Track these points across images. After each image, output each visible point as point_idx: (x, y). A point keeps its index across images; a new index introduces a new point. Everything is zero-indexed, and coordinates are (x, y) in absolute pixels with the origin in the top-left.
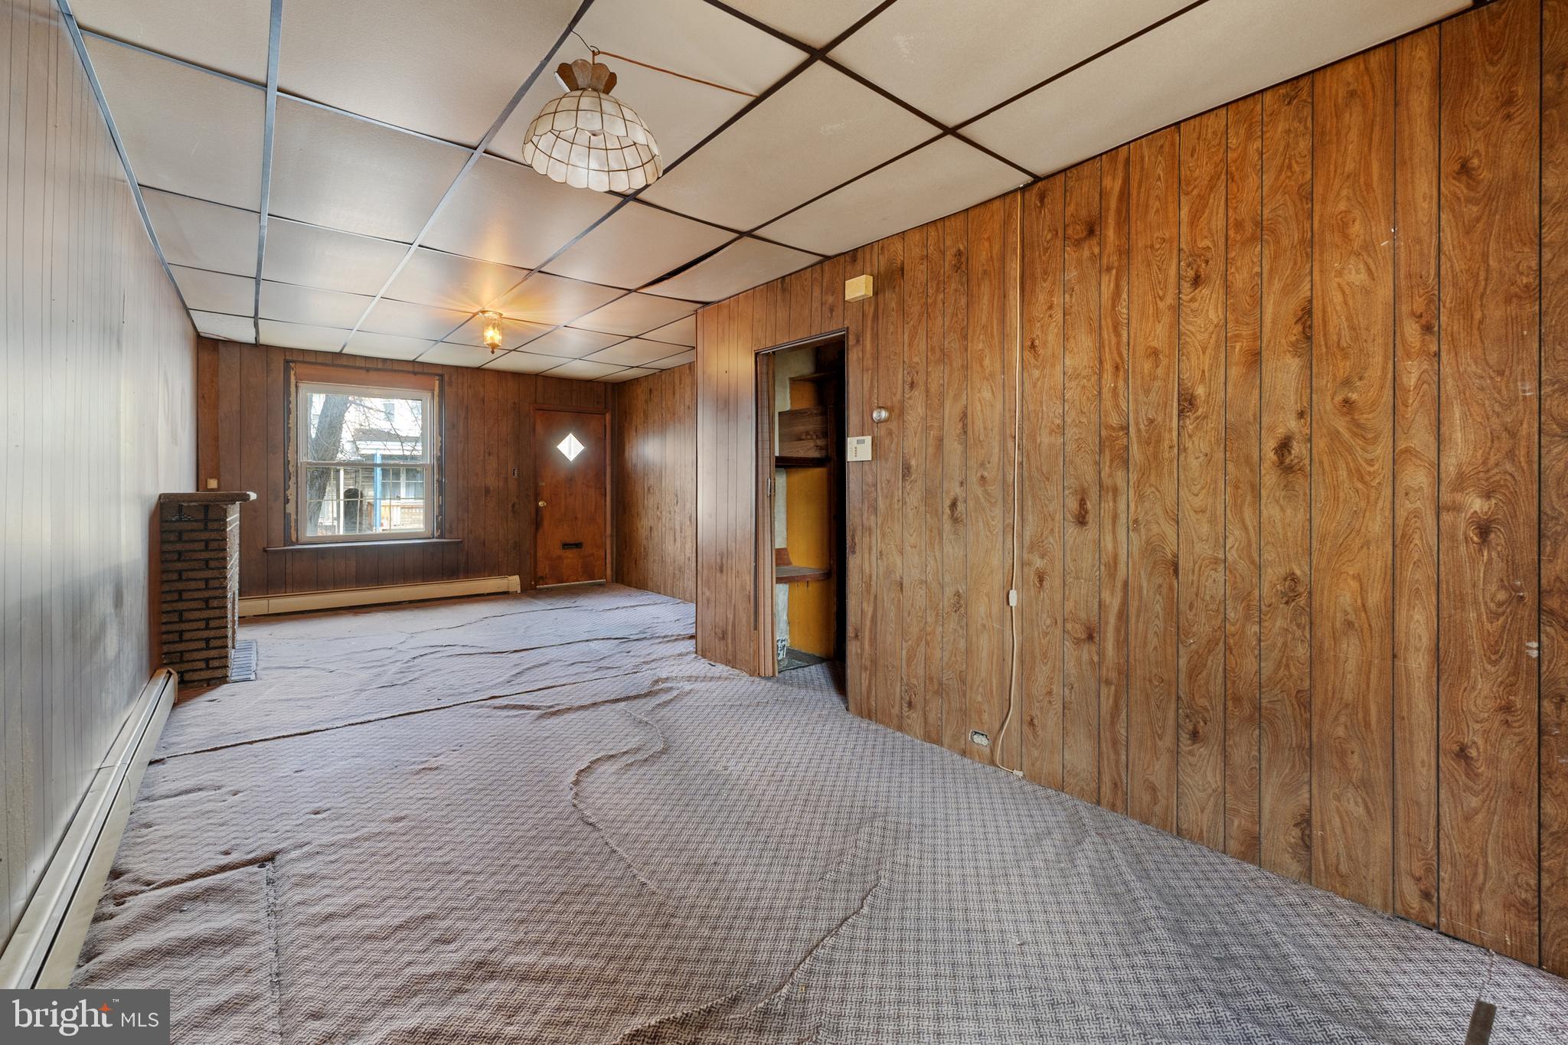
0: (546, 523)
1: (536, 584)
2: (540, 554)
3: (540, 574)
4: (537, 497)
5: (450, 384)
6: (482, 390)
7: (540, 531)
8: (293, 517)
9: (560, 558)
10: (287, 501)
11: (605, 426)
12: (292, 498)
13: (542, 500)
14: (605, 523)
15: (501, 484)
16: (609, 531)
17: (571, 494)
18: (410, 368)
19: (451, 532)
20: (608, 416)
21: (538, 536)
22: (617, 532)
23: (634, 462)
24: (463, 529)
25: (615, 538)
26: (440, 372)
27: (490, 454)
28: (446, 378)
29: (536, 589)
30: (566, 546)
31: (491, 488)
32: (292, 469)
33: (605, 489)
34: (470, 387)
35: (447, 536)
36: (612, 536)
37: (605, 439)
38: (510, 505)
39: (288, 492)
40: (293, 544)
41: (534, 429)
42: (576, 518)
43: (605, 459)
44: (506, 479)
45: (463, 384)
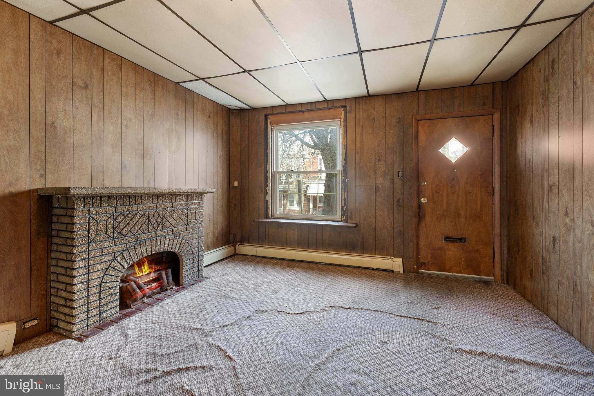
0: (428, 218)
1: (418, 268)
2: (422, 242)
3: (422, 260)
4: (419, 195)
5: (351, 112)
6: (373, 111)
7: (422, 225)
8: (270, 203)
9: (441, 249)
10: (266, 194)
11: (493, 126)
12: (269, 192)
13: (424, 197)
14: (493, 222)
15: (388, 183)
16: (497, 230)
17: (453, 193)
18: (325, 105)
19: (351, 218)
20: (497, 116)
21: (420, 228)
22: (508, 232)
23: (528, 157)
24: (360, 217)
25: (505, 239)
26: (343, 104)
27: (379, 160)
28: (348, 108)
29: (418, 272)
30: (447, 239)
31: (380, 187)
32: (269, 176)
33: (493, 188)
34: (364, 111)
35: (349, 221)
36: (501, 235)
37: (493, 139)
38: (396, 200)
39: (267, 189)
40: (269, 218)
41: (416, 137)
42: (459, 215)
43: (493, 158)
44: (392, 180)
45: (359, 110)
